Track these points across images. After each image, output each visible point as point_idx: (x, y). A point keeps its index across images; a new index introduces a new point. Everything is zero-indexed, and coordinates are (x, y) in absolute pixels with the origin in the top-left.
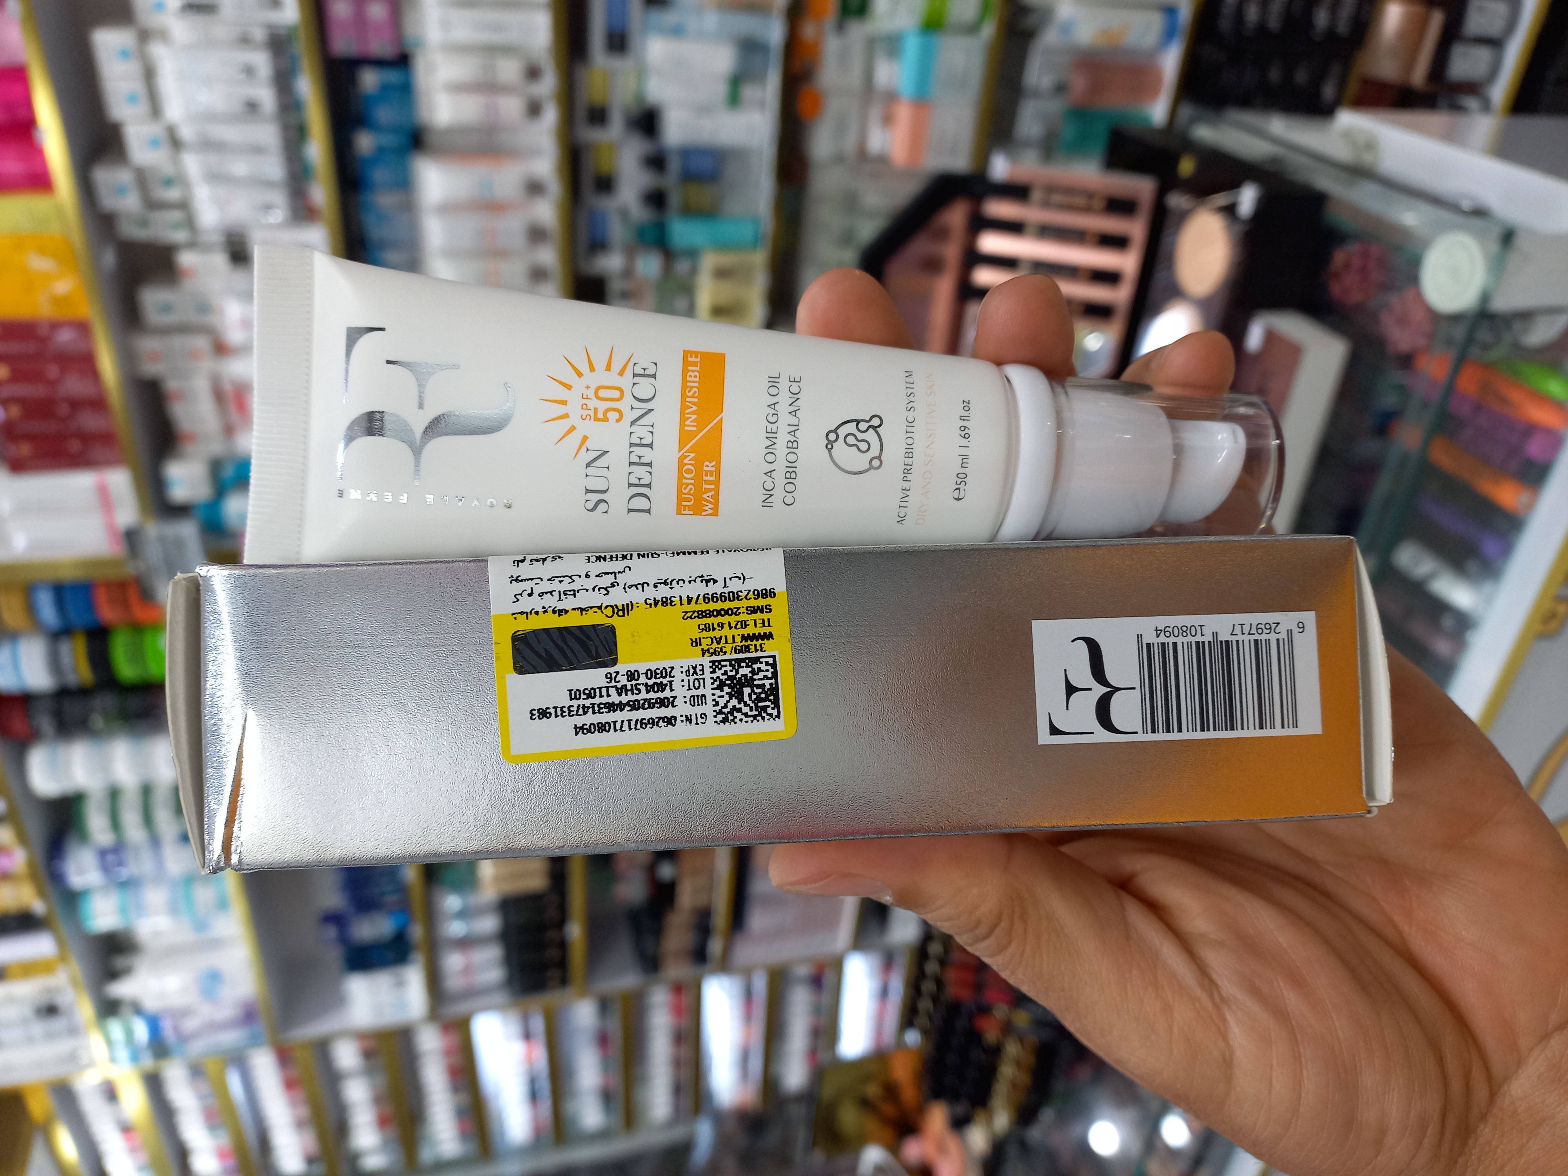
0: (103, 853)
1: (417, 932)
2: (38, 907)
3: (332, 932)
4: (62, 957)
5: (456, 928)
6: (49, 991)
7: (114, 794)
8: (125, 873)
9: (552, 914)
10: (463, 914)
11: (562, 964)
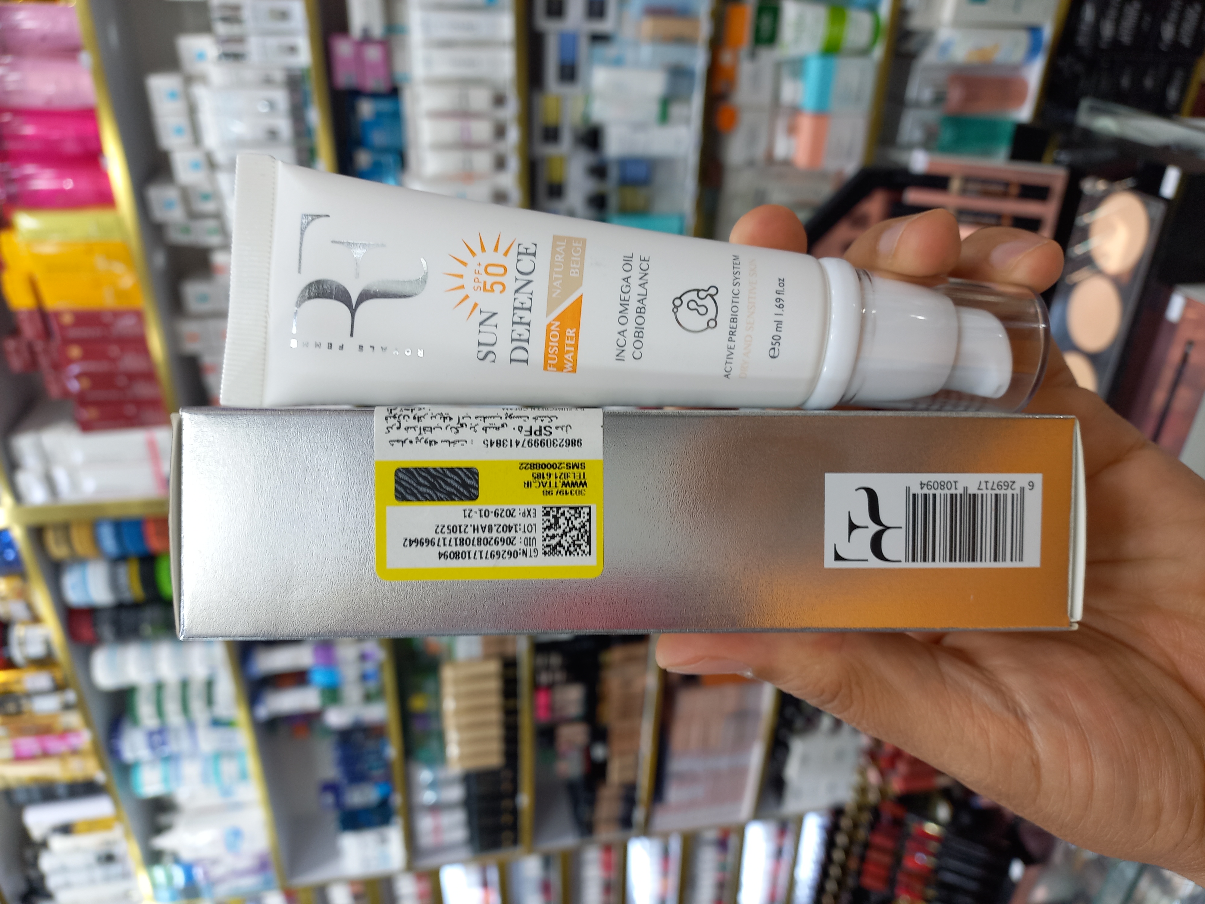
0: (151, 734)
1: (397, 800)
2: (100, 777)
3: (329, 799)
4: (118, 818)
5: (428, 797)
6: (108, 843)
7: (159, 687)
8: (168, 750)
9: (506, 786)
10: (434, 785)
11: (514, 827)
